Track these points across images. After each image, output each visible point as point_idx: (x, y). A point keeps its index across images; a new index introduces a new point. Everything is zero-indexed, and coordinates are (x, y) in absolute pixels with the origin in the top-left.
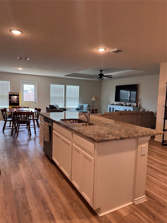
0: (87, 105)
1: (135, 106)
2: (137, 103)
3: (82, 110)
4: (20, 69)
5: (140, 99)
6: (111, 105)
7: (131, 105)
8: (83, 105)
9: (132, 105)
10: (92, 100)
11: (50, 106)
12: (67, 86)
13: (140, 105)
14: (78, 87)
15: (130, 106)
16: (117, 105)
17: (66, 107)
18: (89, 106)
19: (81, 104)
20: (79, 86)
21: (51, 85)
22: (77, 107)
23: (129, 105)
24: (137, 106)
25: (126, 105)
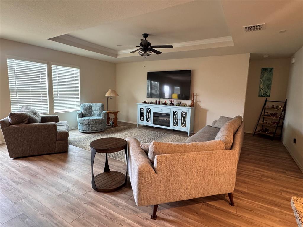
0: (99, 105)
3: (91, 116)
5: (196, 93)
6: (142, 103)
7: (180, 103)
8: (91, 106)
9: (182, 104)
10: (106, 95)
11: (12, 115)
12: (54, 67)
13: (196, 103)
14: (77, 71)
15: (179, 106)
16: (152, 103)
17: (55, 111)
18: (102, 108)
19: (87, 105)
20: (79, 69)
21: (10, 62)
22: (80, 110)
23: (178, 103)
25: (171, 103)
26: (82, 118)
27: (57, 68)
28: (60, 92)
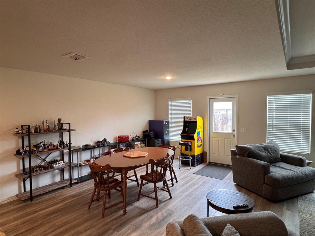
4: (169, 78)
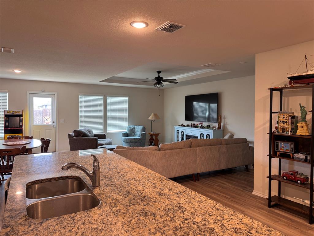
0: (141, 127)
1: (216, 128)
2: (219, 124)
3: (133, 136)
4: (18, 71)
5: (224, 116)
6: (179, 126)
7: (209, 126)
8: (134, 128)
9: (211, 126)
10: (149, 119)
11: (75, 131)
12: (109, 99)
13: (224, 126)
14: (126, 100)
15: (208, 128)
16: (188, 126)
17: (108, 131)
18: (144, 130)
19: (132, 127)
20: (128, 98)
21: (81, 97)
22: (125, 131)
23: (207, 126)
24: (220, 128)
25: (202, 127)
26: (126, 138)
27: (111, 98)
28: (113, 116)
